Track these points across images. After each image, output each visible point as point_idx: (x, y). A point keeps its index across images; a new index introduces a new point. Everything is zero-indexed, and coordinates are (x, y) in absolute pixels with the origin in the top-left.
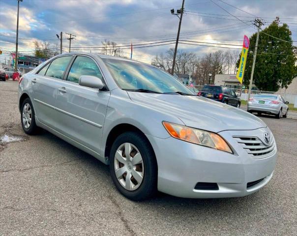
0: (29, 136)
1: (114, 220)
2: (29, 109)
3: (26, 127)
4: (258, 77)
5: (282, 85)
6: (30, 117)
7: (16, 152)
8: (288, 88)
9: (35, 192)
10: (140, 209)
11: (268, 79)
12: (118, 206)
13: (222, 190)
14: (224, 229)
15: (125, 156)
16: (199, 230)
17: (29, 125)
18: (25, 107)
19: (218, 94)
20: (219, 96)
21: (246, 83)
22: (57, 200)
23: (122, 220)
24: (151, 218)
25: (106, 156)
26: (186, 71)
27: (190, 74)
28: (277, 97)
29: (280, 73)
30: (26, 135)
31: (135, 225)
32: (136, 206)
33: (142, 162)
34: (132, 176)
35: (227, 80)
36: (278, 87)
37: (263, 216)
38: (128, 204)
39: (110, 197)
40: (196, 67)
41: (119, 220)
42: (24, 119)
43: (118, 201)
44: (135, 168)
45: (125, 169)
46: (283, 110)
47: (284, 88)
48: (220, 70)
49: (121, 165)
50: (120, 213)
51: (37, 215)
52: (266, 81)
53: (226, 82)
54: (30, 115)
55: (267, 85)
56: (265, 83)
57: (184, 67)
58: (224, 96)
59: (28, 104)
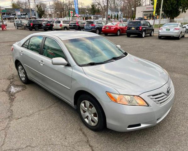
0: (25, 85)
1: (85, 147)
2: (22, 69)
3: (22, 79)
4: (166, 7)
5: (182, 10)
6: (24, 74)
7: (22, 102)
8: (186, 13)
9: (40, 132)
10: (98, 136)
11: (172, 8)
12: (86, 136)
13: (143, 126)
14: (145, 144)
15: (86, 107)
16: (131, 147)
17: (24, 79)
18: (19, 67)
19: (139, 26)
20: (139, 28)
21: (158, 11)
22: (52, 137)
23: (90, 146)
24: (105, 143)
25: (75, 104)
26: (116, 6)
27: (119, 8)
28: (178, 25)
29: (180, 2)
30: (24, 84)
31: (97, 148)
32: (96, 135)
33: (97, 112)
34: (92, 119)
35: (144, 10)
36: (180, 12)
37: (166, 131)
38: (91, 133)
39: (81, 130)
40: (123, 2)
41: (88, 146)
42: (20, 75)
43: (86, 132)
44: (93, 115)
45: (87, 114)
46: (182, 33)
47: (184, 13)
48: (140, 3)
49: (84, 112)
50: (88, 141)
51: (44, 149)
52: (171, 9)
53: (144, 12)
54: (24, 73)
55: (172, 11)
56: (171, 11)
57: (114, 3)
58: (143, 28)
59: (21, 66)
